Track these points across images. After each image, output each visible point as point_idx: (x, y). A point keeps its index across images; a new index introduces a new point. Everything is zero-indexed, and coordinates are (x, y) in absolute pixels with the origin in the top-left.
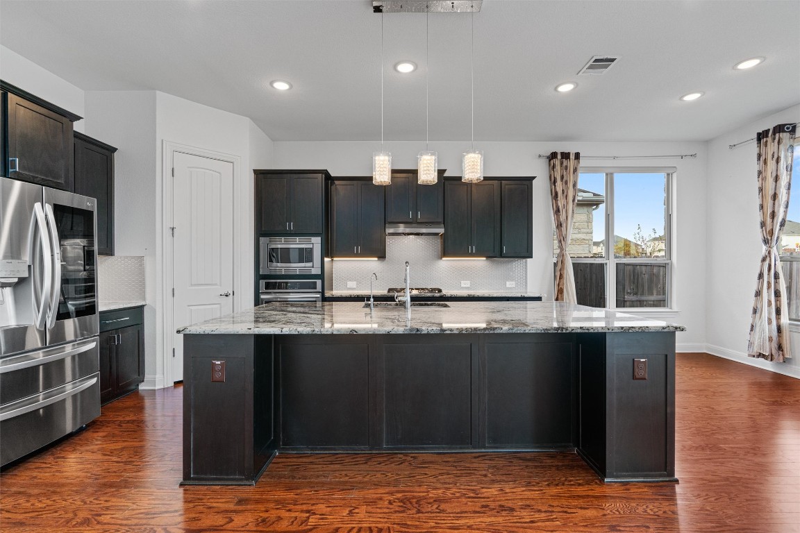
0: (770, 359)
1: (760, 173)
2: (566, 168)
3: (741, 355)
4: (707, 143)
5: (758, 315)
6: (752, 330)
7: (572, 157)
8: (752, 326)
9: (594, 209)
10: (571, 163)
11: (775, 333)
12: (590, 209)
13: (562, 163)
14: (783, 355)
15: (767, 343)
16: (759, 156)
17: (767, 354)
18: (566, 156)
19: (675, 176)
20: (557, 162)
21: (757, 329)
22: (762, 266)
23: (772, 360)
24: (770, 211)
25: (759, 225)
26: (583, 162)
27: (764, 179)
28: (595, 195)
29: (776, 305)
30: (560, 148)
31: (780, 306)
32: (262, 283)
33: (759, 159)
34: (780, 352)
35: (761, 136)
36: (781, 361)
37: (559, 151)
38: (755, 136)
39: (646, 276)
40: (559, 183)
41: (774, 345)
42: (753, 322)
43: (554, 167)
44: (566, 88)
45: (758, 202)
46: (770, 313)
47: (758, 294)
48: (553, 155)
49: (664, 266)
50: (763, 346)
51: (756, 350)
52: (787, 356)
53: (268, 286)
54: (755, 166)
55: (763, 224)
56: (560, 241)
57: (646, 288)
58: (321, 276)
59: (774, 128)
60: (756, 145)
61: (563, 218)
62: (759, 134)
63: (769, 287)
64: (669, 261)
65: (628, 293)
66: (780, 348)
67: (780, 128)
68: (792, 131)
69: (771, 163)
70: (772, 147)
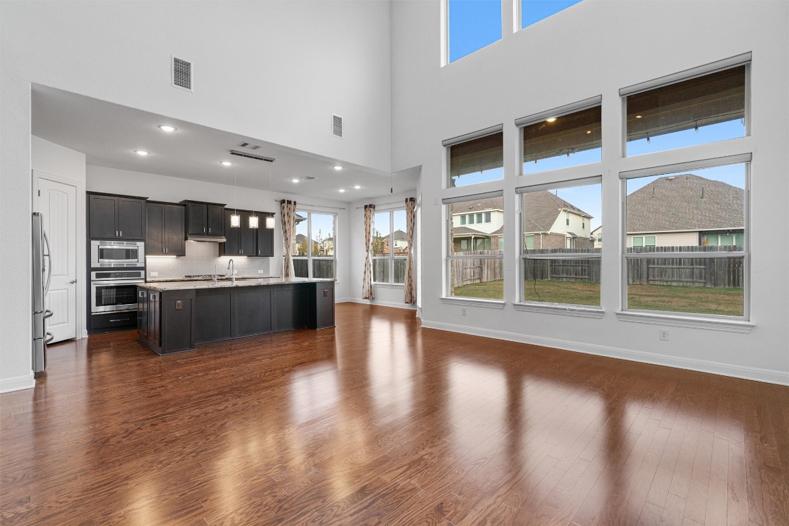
0: (368, 299)
1: (365, 222)
2: (290, 209)
3: (360, 300)
4: (349, 203)
5: (365, 282)
6: (363, 289)
7: (293, 203)
8: (364, 287)
10: (292, 206)
13: (287, 206)
15: (367, 292)
16: (365, 215)
17: (367, 297)
18: (289, 202)
19: (337, 217)
20: (285, 205)
26: (297, 206)
30: (287, 197)
32: (93, 274)
33: (365, 217)
34: (372, 296)
35: (366, 207)
36: (372, 299)
37: (286, 200)
38: (364, 208)
39: (325, 267)
40: (286, 217)
42: (364, 285)
43: (283, 208)
44: (296, 181)
46: (368, 281)
47: (365, 272)
48: (283, 201)
49: (333, 261)
50: (366, 294)
52: (374, 297)
53: (98, 276)
54: (364, 220)
55: (366, 244)
56: (287, 247)
57: (325, 273)
58: (144, 268)
60: (364, 211)
61: (288, 236)
64: (335, 259)
66: (371, 294)
67: (370, 206)
68: (374, 208)
69: (368, 219)
70: (368, 213)
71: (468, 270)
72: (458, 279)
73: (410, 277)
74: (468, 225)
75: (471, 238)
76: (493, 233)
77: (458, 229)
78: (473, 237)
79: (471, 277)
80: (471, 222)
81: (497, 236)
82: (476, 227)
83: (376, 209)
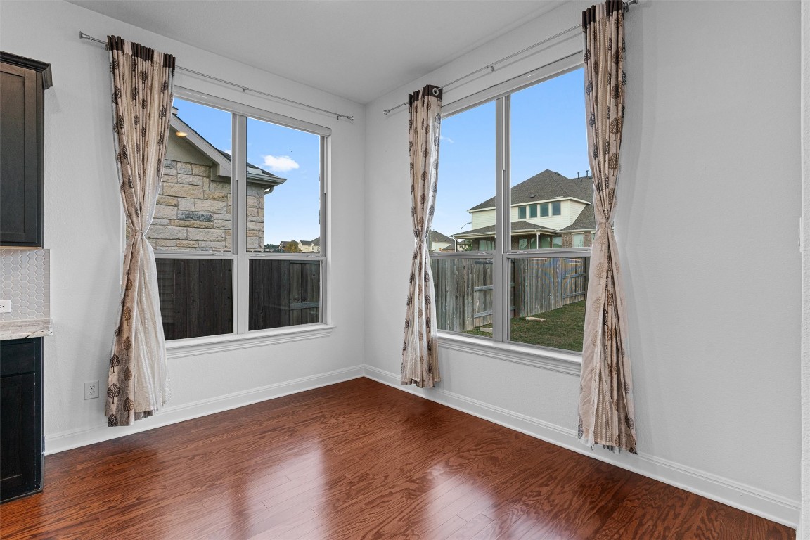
0: (421, 386)
1: (411, 145)
2: (144, 76)
4: (365, 106)
5: (410, 329)
6: (404, 349)
7: (159, 60)
8: (405, 344)
9: (266, 193)
10: (157, 71)
11: (425, 351)
12: (260, 191)
13: (134, 66)
14: (433, 378)
15: (419, 365)
16: (411, 123)
17: (418, 380)
18: (143, 53)
19: (330, 139)
20: (122, 59)
21: (410, 348)
22: (414, 264)
23: (423, 387)
24: (420, 194)
25: (411, 214)
27: (415, 153)
28: (264, 172)
29: (427, 315)
30: (131, 34)
31: (430, 315)
33: (410, 129)
34: (431, 375)
35: (412, 99)
36: (431, 386)
38: (407, 100)
41: (425, 367)
42: (406, 338)
45: (410, 183)
46: (421, 326)
47: (410, 301)
48: (115, 43)
49: (317, 264)
50: (414, 371)
51: (409, 376)
52: (436, 380)
54: (406, 137)
55: (414, 211)
56: (129, 216)
59: (424, 89)
60: (408, 110)
61: (134, 170)
62: (410, 97)
63: (420, 293)
64: (323, 258)
65: (295, 299)
66: (430, 369)
67: (428, 90)
68: (440, 97)
69: (421, 133)
70: (422, 113)
71: (568, 281)
72: (555, 296)
73: (611, 334)
74: (528, 220)
75: (534, 236)
76: (564, 229)
77: (515, 225)
78: (538, 234)
79: (571, 292)
80: (533, 214)
81: (571, 233)
82: (540, 221)
83: (446, 99)
